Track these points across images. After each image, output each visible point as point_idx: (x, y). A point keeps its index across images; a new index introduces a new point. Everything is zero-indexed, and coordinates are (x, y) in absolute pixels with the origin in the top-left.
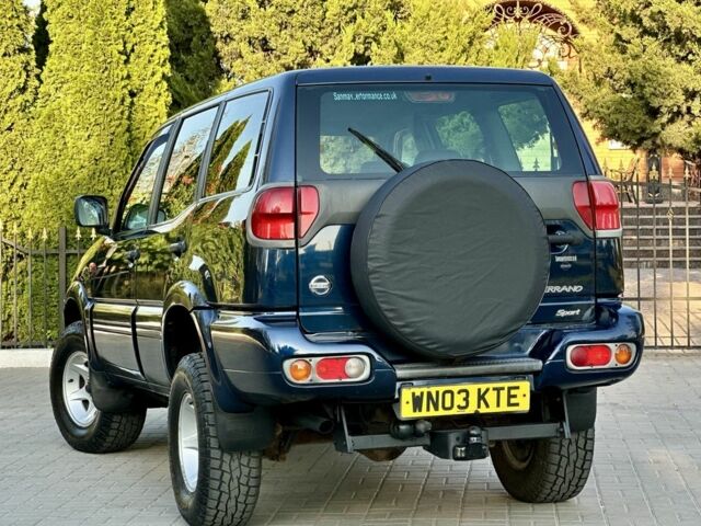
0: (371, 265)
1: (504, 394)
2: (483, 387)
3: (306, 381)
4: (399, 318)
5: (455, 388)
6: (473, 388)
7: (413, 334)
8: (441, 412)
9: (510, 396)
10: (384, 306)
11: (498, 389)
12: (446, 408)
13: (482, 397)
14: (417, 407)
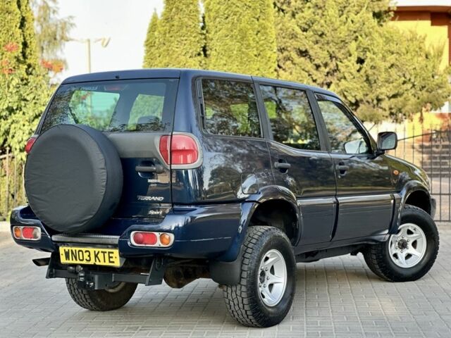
1: (107, 255)
2: (97, 250)
5: (84, 249)
6: (92, 250)
9: (110, 257)
11: (104, 253)
12: (82, 260)
13: (96, 256)
14: (67, 257)
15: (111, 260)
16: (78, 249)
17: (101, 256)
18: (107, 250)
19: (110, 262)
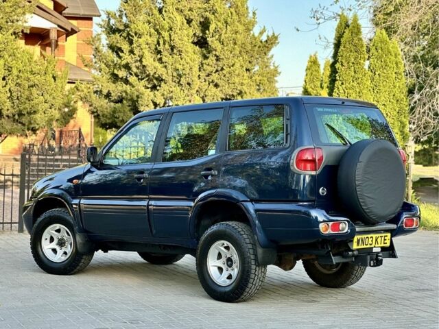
0: (357, 183)
1: (383, 238)
2: (377, 235)
3: (327, 233)
4: (365, 206)
5: (369, 236)
6: (374, 236)
7: (369, 212)
8: (365, 246)
9: (385, 240)
10: (360, 200)
11: (381, 237)
12: (367, 245)
13: (376, 240)
14: (358, 244)
15: (385, 242)
16: (366, 236)
17: (379, 240)
18: (384, 235)
19: (384, 243)
